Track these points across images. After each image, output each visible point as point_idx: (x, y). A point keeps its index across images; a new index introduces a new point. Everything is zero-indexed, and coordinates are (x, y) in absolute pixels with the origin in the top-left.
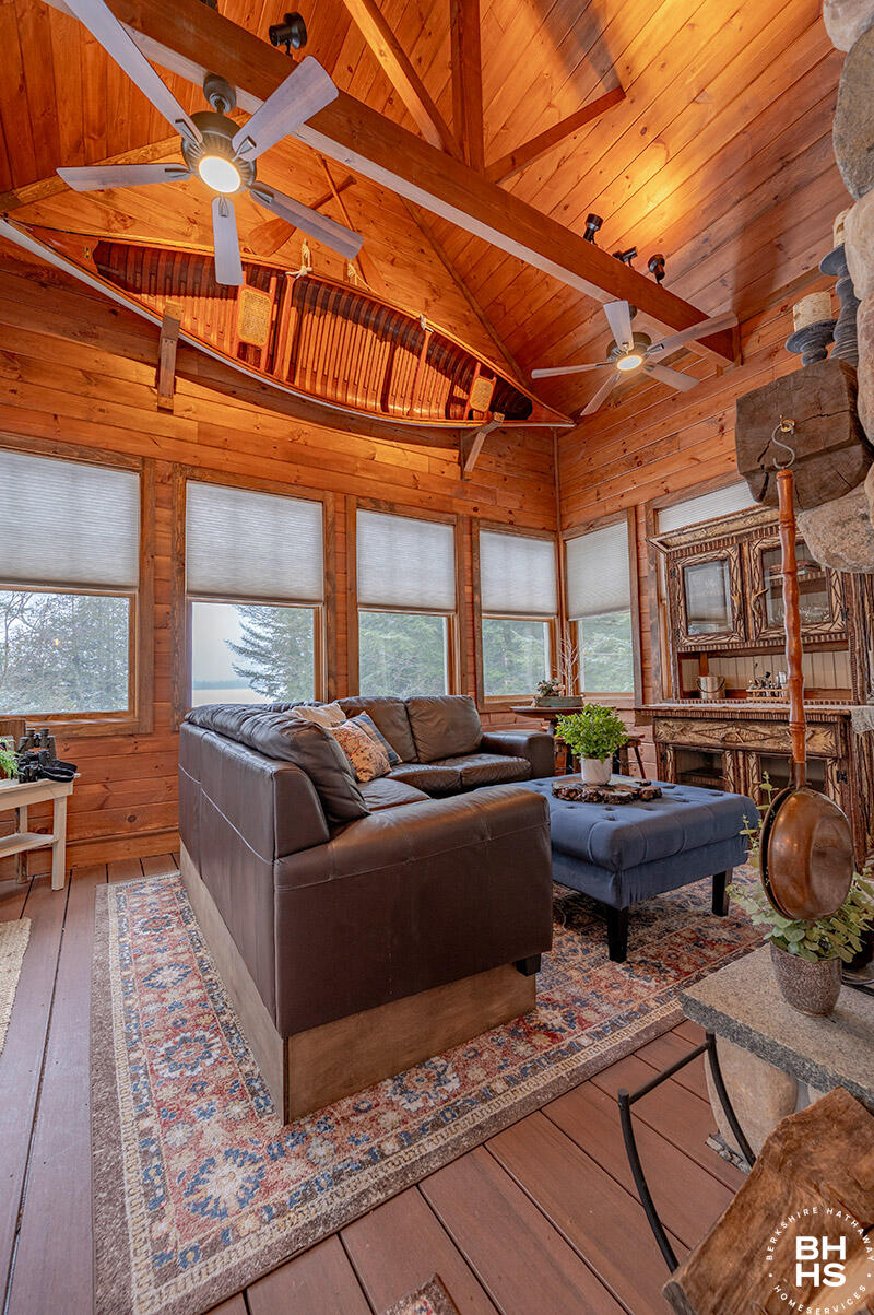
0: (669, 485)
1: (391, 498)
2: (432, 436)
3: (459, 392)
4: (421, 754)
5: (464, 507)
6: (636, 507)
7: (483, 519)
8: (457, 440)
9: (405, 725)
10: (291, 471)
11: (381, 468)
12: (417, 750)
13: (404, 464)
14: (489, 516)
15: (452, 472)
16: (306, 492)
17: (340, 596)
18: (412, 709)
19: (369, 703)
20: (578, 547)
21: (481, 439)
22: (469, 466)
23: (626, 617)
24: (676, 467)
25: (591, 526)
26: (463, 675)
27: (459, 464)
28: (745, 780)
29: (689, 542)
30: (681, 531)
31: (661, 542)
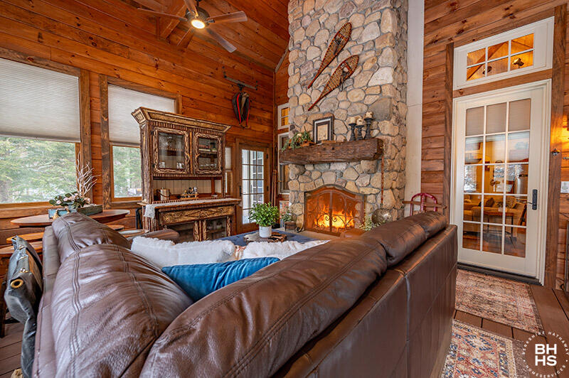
0: (120, 74)
6: (89, 72)
28: (202, 232)
29: (164, 120)
30: (164, 114)
31: (149, 113)
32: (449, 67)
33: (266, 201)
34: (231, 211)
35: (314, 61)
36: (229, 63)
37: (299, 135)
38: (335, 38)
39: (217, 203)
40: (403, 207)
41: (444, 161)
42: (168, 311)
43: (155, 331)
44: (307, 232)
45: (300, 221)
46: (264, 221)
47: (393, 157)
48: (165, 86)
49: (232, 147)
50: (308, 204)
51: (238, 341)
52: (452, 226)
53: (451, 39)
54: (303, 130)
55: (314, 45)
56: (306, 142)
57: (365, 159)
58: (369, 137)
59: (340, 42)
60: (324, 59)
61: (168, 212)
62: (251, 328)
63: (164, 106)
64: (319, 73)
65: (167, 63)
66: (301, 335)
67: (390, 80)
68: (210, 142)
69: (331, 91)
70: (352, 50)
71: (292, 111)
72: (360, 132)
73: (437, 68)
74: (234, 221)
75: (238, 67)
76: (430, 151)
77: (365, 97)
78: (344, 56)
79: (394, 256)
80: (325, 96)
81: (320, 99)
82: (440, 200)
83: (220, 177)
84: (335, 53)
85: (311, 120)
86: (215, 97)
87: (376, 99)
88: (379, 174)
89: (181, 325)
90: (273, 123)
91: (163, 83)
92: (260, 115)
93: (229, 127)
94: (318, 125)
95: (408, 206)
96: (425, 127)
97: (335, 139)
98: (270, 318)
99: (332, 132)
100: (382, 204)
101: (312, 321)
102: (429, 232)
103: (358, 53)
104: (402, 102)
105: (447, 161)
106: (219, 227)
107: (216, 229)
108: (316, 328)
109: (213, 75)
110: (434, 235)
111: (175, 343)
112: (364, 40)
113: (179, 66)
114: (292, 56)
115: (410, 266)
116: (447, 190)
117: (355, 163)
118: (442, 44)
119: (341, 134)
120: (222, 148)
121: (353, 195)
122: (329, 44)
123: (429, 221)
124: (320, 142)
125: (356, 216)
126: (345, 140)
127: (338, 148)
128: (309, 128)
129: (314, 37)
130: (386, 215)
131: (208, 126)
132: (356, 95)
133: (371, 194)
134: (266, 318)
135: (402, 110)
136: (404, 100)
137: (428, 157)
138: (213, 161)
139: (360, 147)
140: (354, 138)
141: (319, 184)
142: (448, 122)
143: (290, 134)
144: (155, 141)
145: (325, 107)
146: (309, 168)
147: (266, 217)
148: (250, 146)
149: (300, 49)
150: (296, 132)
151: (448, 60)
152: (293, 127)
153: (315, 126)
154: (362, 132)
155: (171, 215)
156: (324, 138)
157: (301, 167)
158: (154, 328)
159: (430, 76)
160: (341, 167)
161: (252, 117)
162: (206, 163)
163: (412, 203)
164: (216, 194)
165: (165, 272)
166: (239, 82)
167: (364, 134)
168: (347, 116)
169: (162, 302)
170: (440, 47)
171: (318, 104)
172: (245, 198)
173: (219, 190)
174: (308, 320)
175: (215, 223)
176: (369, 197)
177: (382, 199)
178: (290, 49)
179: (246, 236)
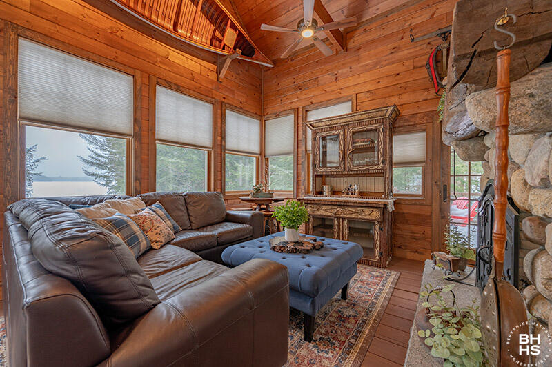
0: (312, 100)
1: (178, 82)
2: (203, 55)
3: (218, 34)
4: (193, 224)
5: (219, 96)
6: (298, 109)
7: (228, 104)
8: (216, 59)
9: (183, 208)
10: (111, 52)
11: (171, 64)
12: (190, 222)
13: (186, 66)
14: (231, 103)
15: (213, 76)
16: (120, 67)
17: (145, 134)
18: (188, 200)
19: (162, 196)
20: (271, 125)
21: (229, 61)
22: (222, 75)
23: (291, 158)
24: (316, 93)
25: (277, 115)
26: (215, 181)
27: (217, 73)
28: (343, 230)
29: (323, 126)
48: (342, 93)
49: (426, 130)
65: (345, 71)
74: (384, 230)
75: (443, 8)
109: (396, 49)
113: (355, 67)
120: (384, 137)
144: (317, 145)
166: (438, 33)
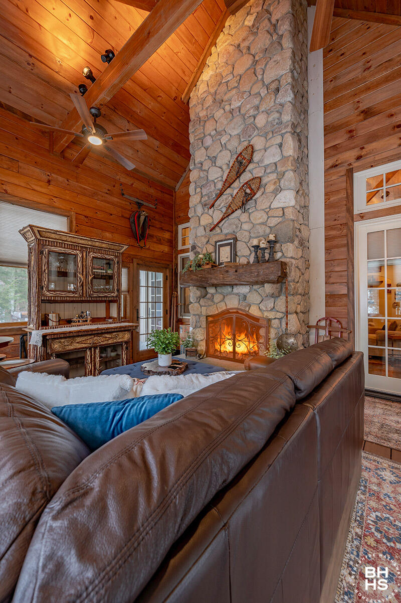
0: (8, 189)
28: (94, 360)
29: (56, 239)
30: (55, 232)
31: (38, 231)
32: (349, 191)
33: (165, 327)
34: (127, 336)
35: (216, 181)
36: (127, 181)
37: (201, 256)
38: (237, 158)
39: (112, 328)
40: (308, 332)
41: (348, 284)
42: (60, 464)
43: (46, 492)
44: (209, 359)
45: (202, 347)
46: (164, 348)
47: (296, 280)
48: (57, 203)
49: (129, 268)
50: (210, 329)
51: (142, 501)
52: (358, 353)
53: (350, 164)
54: (205, 251)
55: (215, 166)
56: (208, 264)
57: (268, 282)
58: (272, 260)
59: (242, 163)
60: (226, 180)
61: (58, 339)
62: (156, 483)
63: (56, 223)
64: (221, 194)
65: (60, 179)
66: (209, 487)
67: (293, 203)
68: (105, 262)
69: (233, 212)
70: (254, 172)
71: (193, 231)
72: (263, 255)
73: (338, 191)
74: (130, 348)
75: (137, 185)
76: (333, 274)
77: (268, 218)
78: (246, 177)
79: (302, 388)
80: (228, 216)
81: (222, 219)
82: (344, 325)
83: (116, 300)
84: (237, 174)
85: (212, 241)
86: (111, 215)
87: (279, 221)
88: (283, 298)
89: (76, 483)
90: (173, 243)
91: (55, 199)
92: (159, 234)
93: (126, 247)
94: (221, 246)
95: (313, 331)
96: (328, 250)
97: (238, 261)
98: (176, 470)
99: (234, 254)
100: (286, 329)
101: (222, 469)
102: (336, 360)
103: (260, 175)
104: (305, 225)
105: (350, 285)
106: (113, 354)
107: (111, 357)
108: (224, 477)
109: (110, 192)
110: (342, 363)
111: (70, 507)
112: (266, 162)
113: (73, 182)
114: (194, 175)
115: (319, 400)
116: (351, 314)
117: (259, 286)
118: (341, 169)
119: (244, 256)
120: (118, 268)
121: (257, 319)
122: (231, 165)
123: (335, 349)
124: (222, 264)
125: (261, 341)
126: (249, 262)
127: (241, 271)
128: (211, 249)
129: (215, 157)
130: (291, 340)
131: (104, 246)
132: (258, 216)
133: (275, 318)
134: (172, 470)
135: (305, 233)
136: (306, 222)
137: (332, 280)
138: (108, 283)
139: (263, 270)
140: (257, 261)
141: (222, 308)
142: (350, 245)
143: (191, 255)
144: (44, 260)
145: (227, 228)
146: (211, 290)
147: (166, 344)
148: (148, 267)
149: (201, 169)
150: (197, 253)
151: (348, 184)
152: (194, 248)
153: (218, 247)
154: (266, 254)
155: (60, 342)
156: (226, 260)
157: (203, 290)
158: (45, 489)
159: (331, 199)
160: (244, 290)
161: (152, 236)
162: (100, 285)
163: (317, 327)
164: (110, 318)
165: (54, 414)
166: (136, 200)
167: (267, 256)
168: (250, 237)
169: (54, 454)
170: (340, 172)
171: (220, 225)
172: (142, 323)
173: (114, 313)
174: (217, 469)
175: (109, 350)
176: (273, 321)
177: (287, 324)
178: (191, 168)
179: (144, 365)
